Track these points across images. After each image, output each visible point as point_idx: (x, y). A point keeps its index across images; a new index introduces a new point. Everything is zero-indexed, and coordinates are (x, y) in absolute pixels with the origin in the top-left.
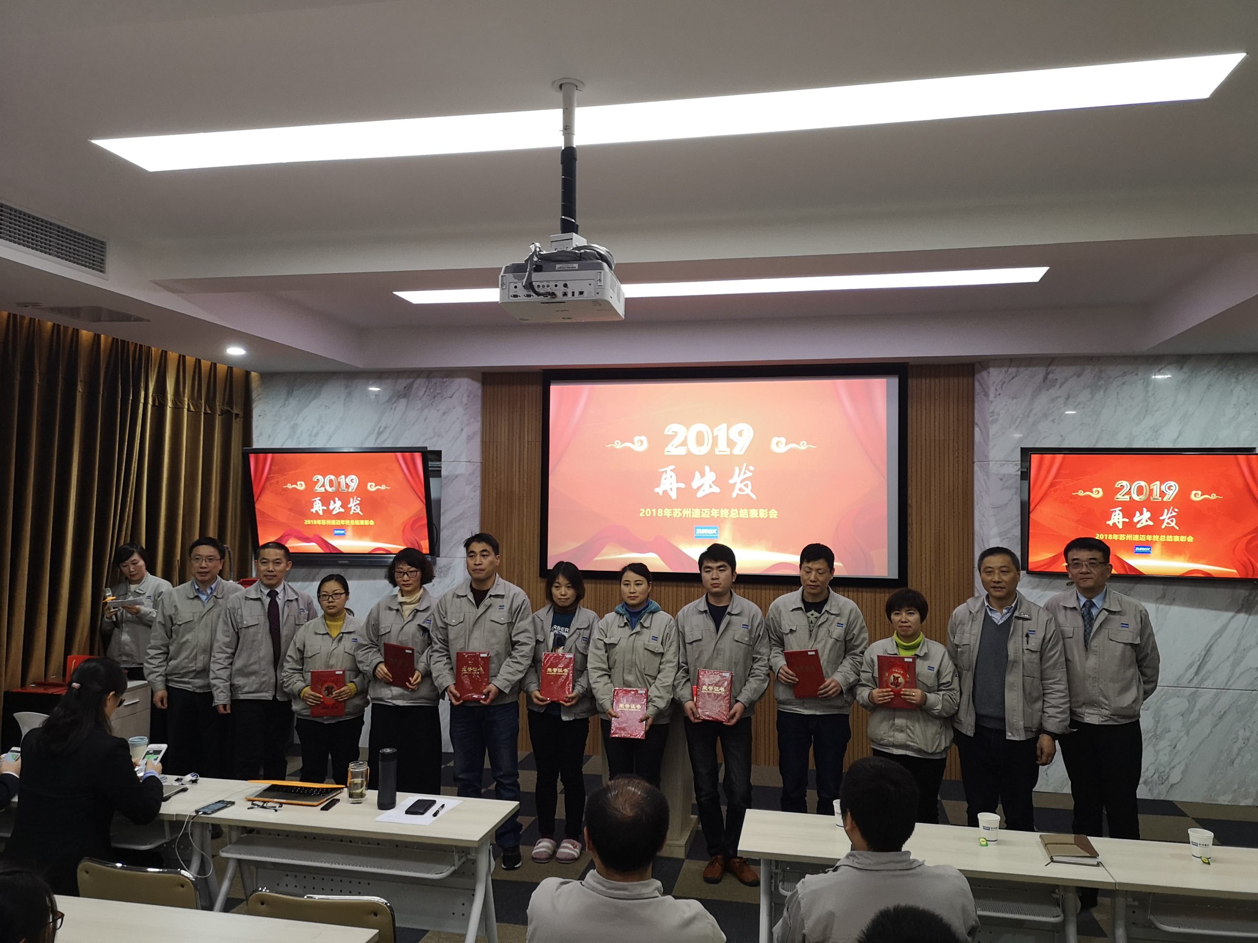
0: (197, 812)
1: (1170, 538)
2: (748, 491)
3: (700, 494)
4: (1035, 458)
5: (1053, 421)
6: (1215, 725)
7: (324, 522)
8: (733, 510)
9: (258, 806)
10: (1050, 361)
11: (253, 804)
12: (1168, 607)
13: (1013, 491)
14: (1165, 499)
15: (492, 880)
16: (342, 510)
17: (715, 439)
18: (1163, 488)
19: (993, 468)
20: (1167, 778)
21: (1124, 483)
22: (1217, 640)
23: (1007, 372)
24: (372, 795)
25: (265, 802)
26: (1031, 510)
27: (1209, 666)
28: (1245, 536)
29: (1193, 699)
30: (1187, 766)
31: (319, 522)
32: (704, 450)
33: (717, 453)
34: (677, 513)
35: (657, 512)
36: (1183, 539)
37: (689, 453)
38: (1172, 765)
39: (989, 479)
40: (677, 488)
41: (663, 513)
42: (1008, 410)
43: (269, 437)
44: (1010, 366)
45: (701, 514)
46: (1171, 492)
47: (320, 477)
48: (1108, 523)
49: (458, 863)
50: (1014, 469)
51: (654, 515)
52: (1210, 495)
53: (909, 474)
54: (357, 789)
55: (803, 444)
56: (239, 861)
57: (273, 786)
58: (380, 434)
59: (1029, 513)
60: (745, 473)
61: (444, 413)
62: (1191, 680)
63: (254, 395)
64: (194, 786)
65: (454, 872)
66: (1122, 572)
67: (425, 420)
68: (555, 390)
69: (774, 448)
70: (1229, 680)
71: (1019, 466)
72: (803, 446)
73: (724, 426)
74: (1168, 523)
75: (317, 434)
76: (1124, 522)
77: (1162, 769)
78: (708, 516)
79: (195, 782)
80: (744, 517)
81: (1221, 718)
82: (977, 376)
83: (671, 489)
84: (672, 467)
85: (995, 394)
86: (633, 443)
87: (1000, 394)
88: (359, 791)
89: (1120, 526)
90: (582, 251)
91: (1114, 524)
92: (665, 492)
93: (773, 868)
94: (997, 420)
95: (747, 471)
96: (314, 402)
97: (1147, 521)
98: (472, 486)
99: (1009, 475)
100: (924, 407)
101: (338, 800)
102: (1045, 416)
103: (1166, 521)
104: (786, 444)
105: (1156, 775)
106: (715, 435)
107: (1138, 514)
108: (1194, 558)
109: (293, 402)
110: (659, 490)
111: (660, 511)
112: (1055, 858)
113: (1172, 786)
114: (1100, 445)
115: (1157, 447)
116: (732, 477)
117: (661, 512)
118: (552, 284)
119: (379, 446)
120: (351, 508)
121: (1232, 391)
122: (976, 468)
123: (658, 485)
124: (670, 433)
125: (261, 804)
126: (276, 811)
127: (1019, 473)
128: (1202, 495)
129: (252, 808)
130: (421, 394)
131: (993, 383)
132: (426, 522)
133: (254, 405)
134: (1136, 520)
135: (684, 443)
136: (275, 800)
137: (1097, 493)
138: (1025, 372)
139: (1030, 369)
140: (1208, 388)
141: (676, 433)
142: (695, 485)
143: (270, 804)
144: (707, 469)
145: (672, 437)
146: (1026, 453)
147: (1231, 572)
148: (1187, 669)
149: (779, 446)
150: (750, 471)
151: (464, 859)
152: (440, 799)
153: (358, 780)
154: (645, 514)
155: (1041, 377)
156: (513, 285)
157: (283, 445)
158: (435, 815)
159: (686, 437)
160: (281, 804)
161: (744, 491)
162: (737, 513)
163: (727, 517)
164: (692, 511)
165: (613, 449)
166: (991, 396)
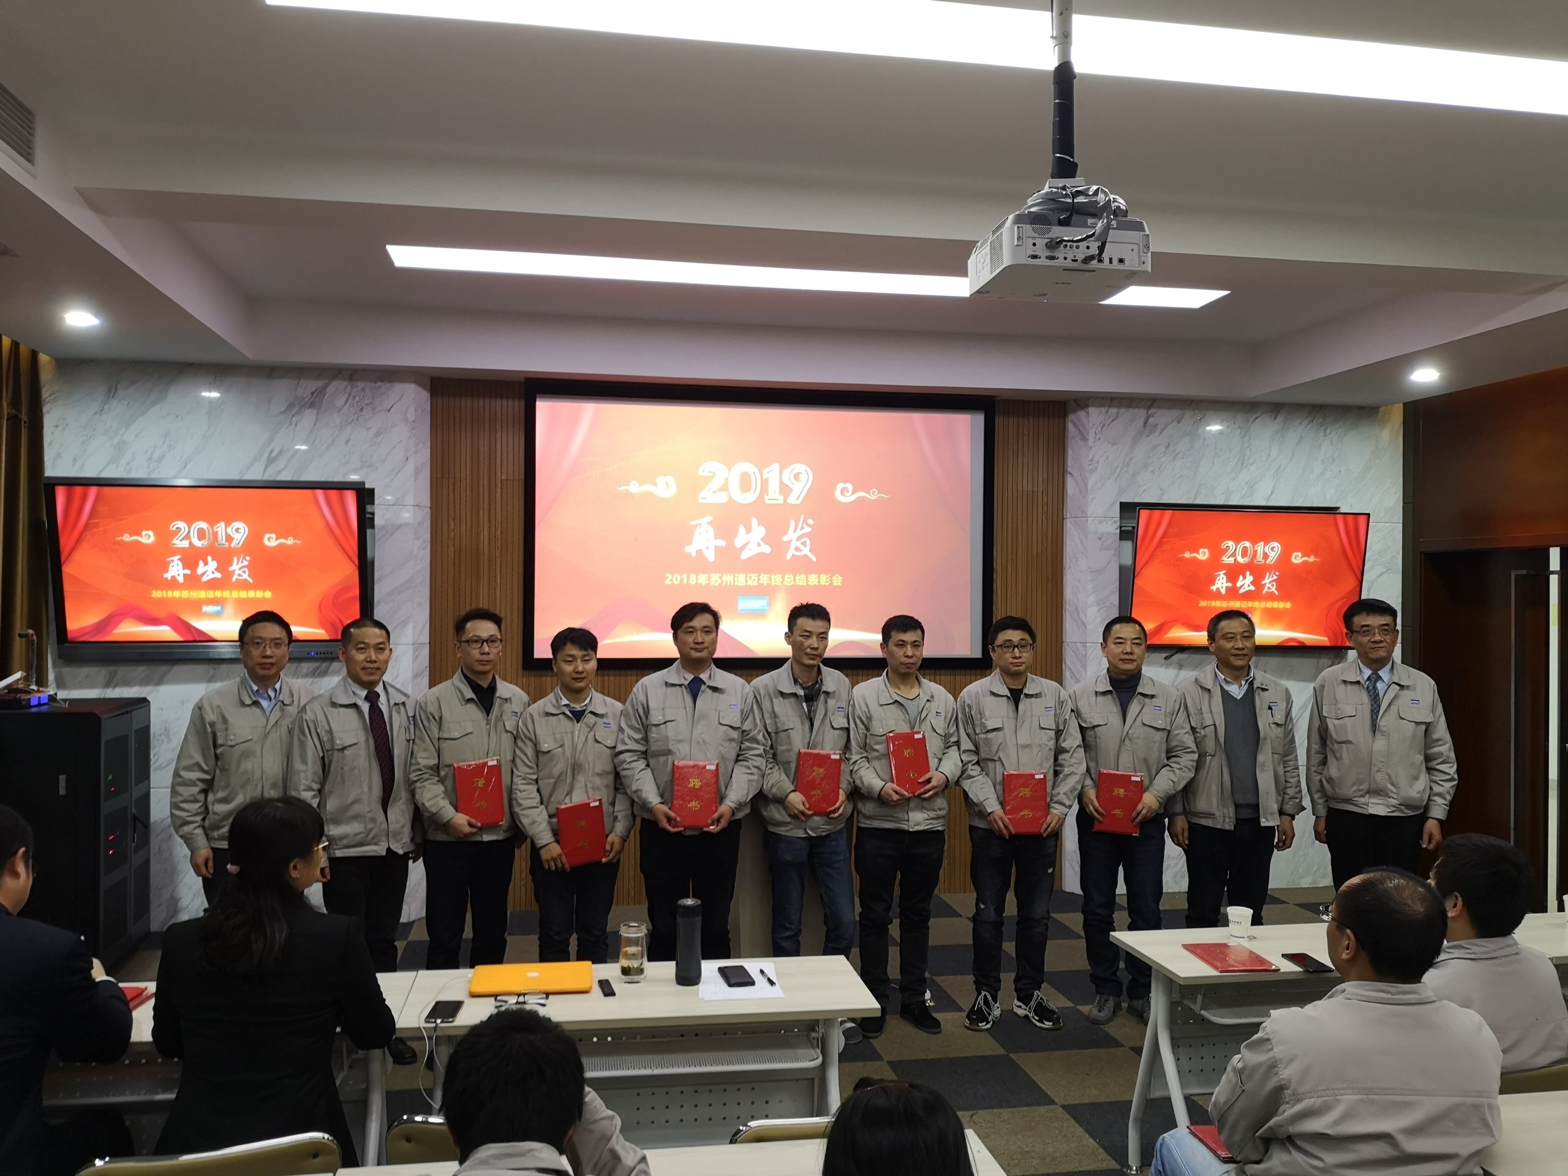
1: (1269, 605)
2: (806, 551)
3: (745, 555)
4: (1144, 514)
5: (1153, 472)
7: (185, 594)
8: (787, 576)
10: (1150, 402)
13: (1112, 551)
14: (1267, 562)
16: (218, 575)
17: (765, 483)
18: (1266, 549)
19: (1092, 525)
21: (1230, 544)
23: (1106, 413)
26: (1134, 573)
28: (1337, 601)
31: (176, 594)
32: (750, 497)
33: (767, 502)
34: (715, 579)
35: (688, 579)
36: (1282, 605)
37: (731, 501)
39: (1084, 537)
40: (716, 547)
41: (697, 579)
42: (1108, 458)
43: (75, 460)
44: (1110, 407)
45: (746, 581)
46: (1274, 553)
47: (181, 524)
48: (1212, 587)
50: (1115, 527)
51: (685, 581)
52: (1309, 558)
54: (633, 962)
55: (874, 492)
58: (270, 461)
59: (1133, 578)
60: (802, 528)
61: (378, 434)
68: (544, 408)
69: (838, 496)
71: (1119, 524)
72: (873, 495)
73: (776, 467)
74: (1269, 588)
75: (161, 459)
76: (1227, 587)
78: (755, 584)
80: (801, 584)
82: (1072, 416)
83: (708, 549)
84: (709, 519)
85: (1095, 438)
86: (656, 486)
87: (1100, 439)
89: (1223, 591)
91: (1218, 589)
92: (699, 552)
94: (1096, 469)
95: (804, 525)
96: (156, 410)
97: (1249, 586)
99: (1108, 533)
100: (1011, 451)
102: (1145, 466)
103: (1267, 586)
104: (854, 492)
106: (765, 477)
107: (1241, 577)
108: (1291, 627)
109: (118, 407)
110: (691, 549)
111: (693, 577)
116: (786, 533)
117: (694, 579)
119: (272, 479)
120: (234, 571)
122: (1066, 525)
123: (690, 542)
124: (706, 474)
127: (1118, 531)
128: (1301, 557)
130: (340, 402)
131: (1093, 425)
132: (357, 592)
133: (45, 409)
134: (1239, 584)
135: (725, 488)
137: (1203, 555)
138: (1126, 414)
139: (1130, 410)
141: (714, 473)
142: (738, 543)
144: (754, 521)
145: (709, 479)
146: (1128, 509)
147: (1321, 639)
149: (845, 494)
150: (809, 526)
153: (634, 950)
154: (671, 580)
155: (1141, 421)
156: (1029, 241)
157: (100, 473)
159: (727, 479)
161: (801, 551)
162: (792, 579)
163: (780, 584)
164: (734, 577)
165: (628, 493)
166: (1091, 442)
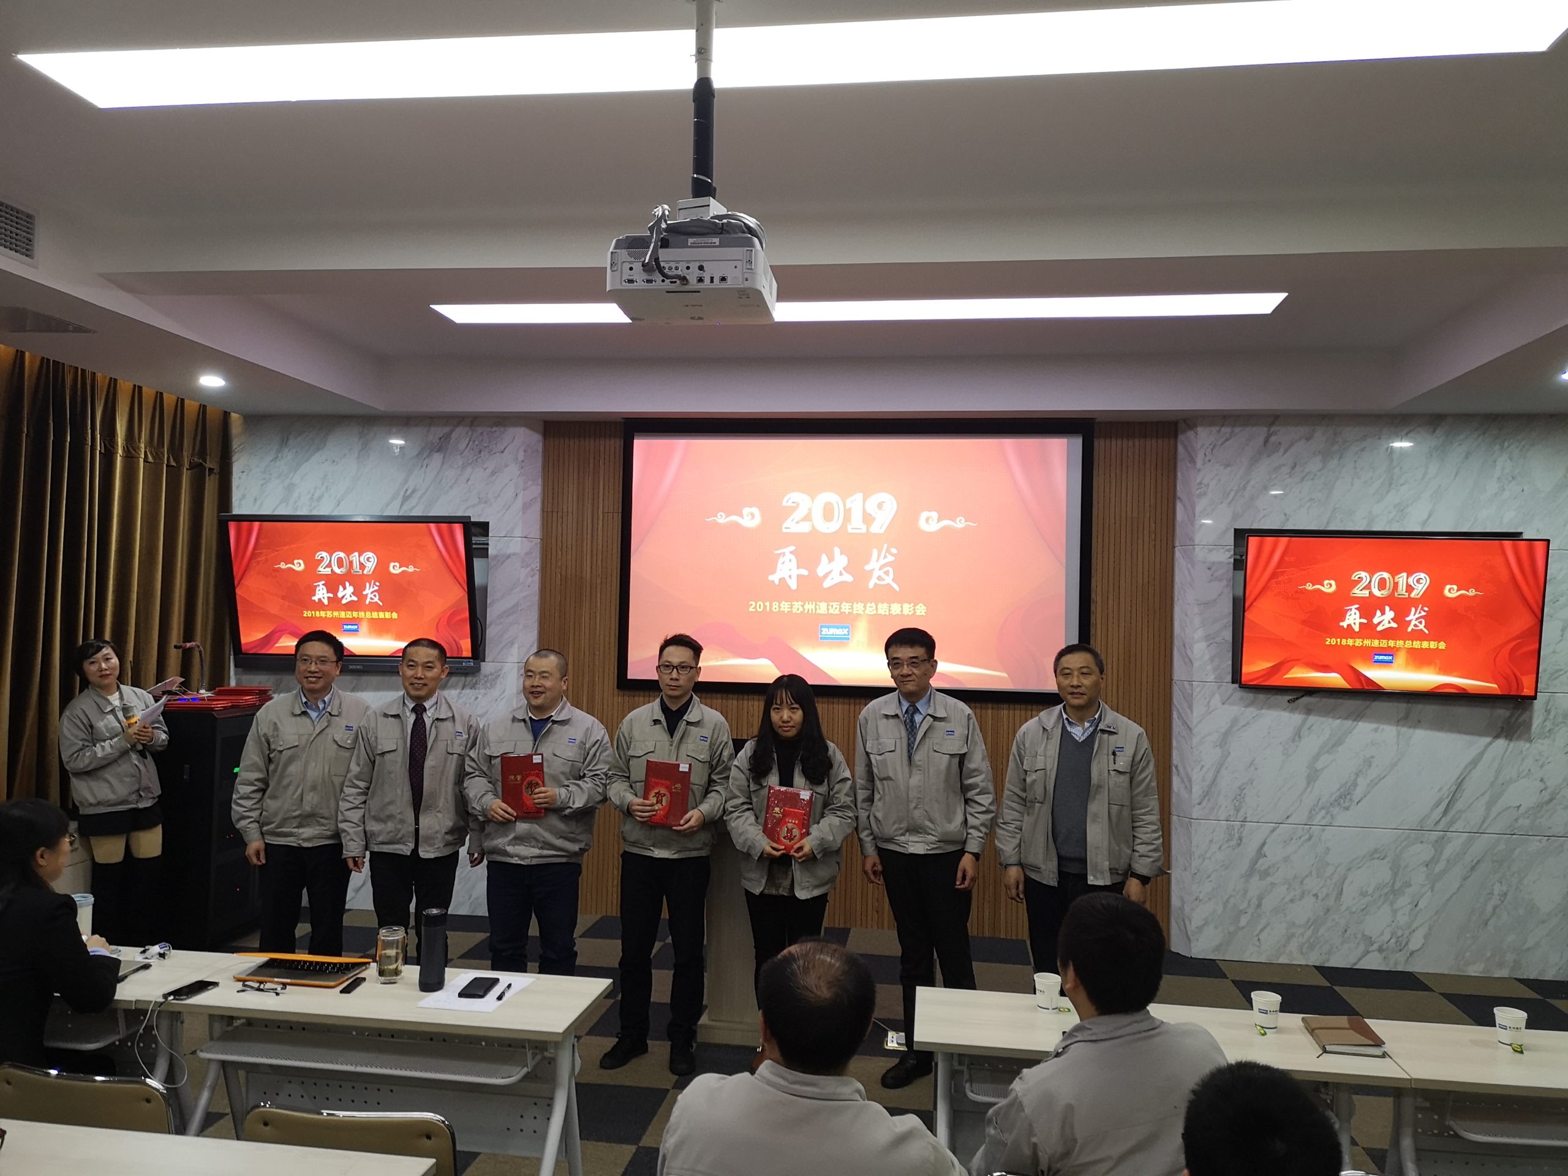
0: (166, 996)
1: (1417, 644)
2: (889, 580)
3: (827, 584)
4: (1253, 541)
6: (1465, 879)
7: (329, 614)
8: (869, 605)
9: (252, 987)
10: (1273, 419)
11: (244, 985)
12: (1411, 730)
13: (1224, 583)
14: (1412, 595)
15: (576, 1083)
16: (355, 598)
17: (848, 513)
18: (1410, 580)
19: (1200, 553)
20: (1407, 944)
21: (1363, 574)
22: (1470, 771)
23: (1219, 432)
24: (412, 973)
25: (261, 983)
26: (1246, 606)
27: (1459, 805)
28: (1509, 641)
29: (1440, 844)
30: (1430, 929)
31: (323, 614)
32: (833, 527)
33: (850, 531)
34: (797, 607)
35: (771, 606)
36: (1433, 645)
37: (814, 530)
38: (1414, 926)
39: (1193, 567)
40: (798, 576)
41: (780, 607)
42: (1219, 480)
43: (255, 500)
44: (1223, 426)
45: (828, 609)
46: (1420, 586)
47: (324, 554)
48: (1342, 624)
49: (531, 1063)
50: (1225, 556)
51: (768, 609)
52: (1468, 591)
53: (1094, 561)
54: (391, 964)
55: (960, 520)
56: (224, 1064)
57: (272, 960)
58: (406, 499)
59: (1244, 612)
60: (885, 557)
61: (493, 473)
62: (1437, 823)
63: (235, 444)
64: (162, 961)
65: (526, 1077)
66: (1358, 686)
67: (468, 481)
68: (640, 445)
69: (923, 525)
70: (1483, 822)
71: (1232, 553)
72: (960, 523)
73: (859, 496)
74: (1415, 626)
75: (320, 498)
76: (1361, 624)
77: (1400, 933)
78: (837, 612)
79: (162, 956)
80: (883, 613)
81: (1473, 869)
82: (1181, 437)
83: (790, 577)
84: (792, 548)
85: (1204, 460)
86: (741, 516)
87: (1210, 461)
88: (393, 967)
89: (1356, 628)
90: (725, 221)
91: (1349, 626)
92: (782, 580)
93: (956, 1064)
94: (1205, 494)
95: (887, 554)
96: (316, 458)
97: (1389, 622)
98: (528, 569)
99: (1219, 563)
100: (1113, 475)
101: (364, 979)
102: (1265, 488)
103: (1413, 623)
104: (939, 520)
105: (1393, 941)
106: (847, 507)
107: (1378, 613)
108: (1445, 670)
109: (288, 455)
110: (775, 578)
111: (775, 605)
112: (1328, 1048)
113: (1412, 953)
114: (1332, 527)
115: (1402, 530)
116: (868, 561)
117: (777, 606)
118: (682, 266)
119: (406, 515)
120: (367, 595)
121: (1495, 461)
122: (1178, 554)
123: (774, 572)
124: (790, 504)
125: (256, 985)
126: (277, 994)
127: (1232, 560)
128: (1458, 590)
129: (243, 991)
130: (462, 446)
131: (1202, 447)
132: (467, 614)
133: (234, 458)
134: (1376, 621)
135: (807, 518)
136: (276, 980)
137: (1329, 587)
138: (1241, 434)
139: (1248, 429)
140: (1467, 457)
141: (798, 505)
142: (821, 571)
143: (268, 986)
144: (837, 550)
145: (792, 509)
146: (1241, 536)
147: (1489, 686)
148: (1432, 810)
149: (930, 522)
150: (892, 555)
151: (539, 1057)
152: (505, 978)
153: (392, 952)
154: (755, 608)
155: (1261, 440)
156: (627, 266)
157: (274, 511)
158: (500, 998)
159: (810, 510)
160: (284, 985)
161: (884, 580)
162: (874, 608)
163: (862, 613)
164: (816, 605)
165: (716, 523)
166: (1199, 463)
